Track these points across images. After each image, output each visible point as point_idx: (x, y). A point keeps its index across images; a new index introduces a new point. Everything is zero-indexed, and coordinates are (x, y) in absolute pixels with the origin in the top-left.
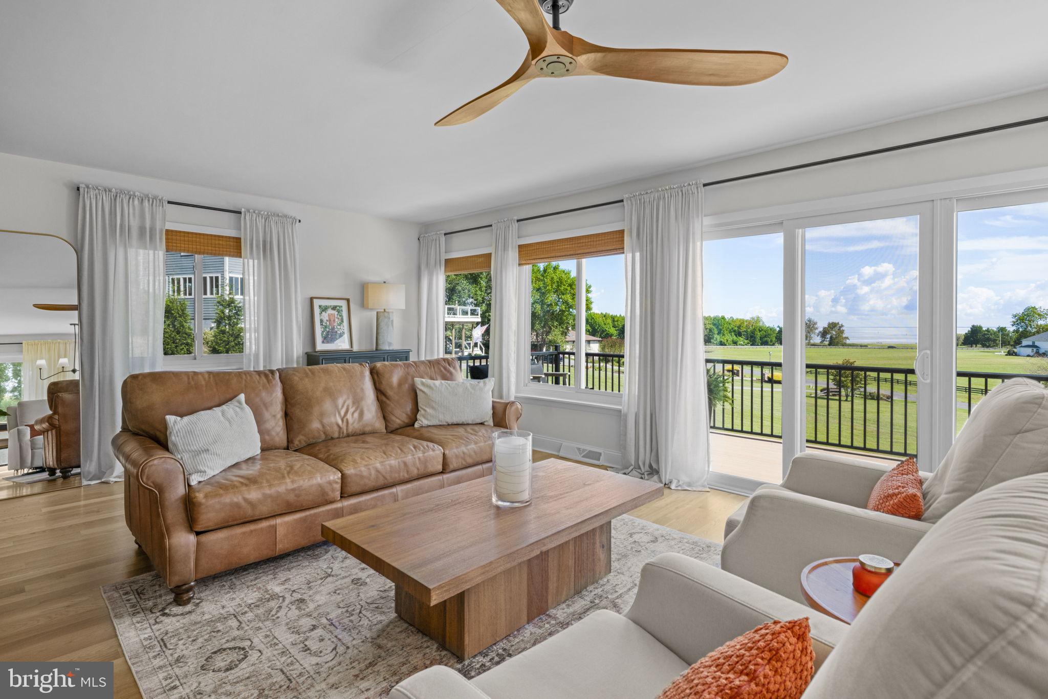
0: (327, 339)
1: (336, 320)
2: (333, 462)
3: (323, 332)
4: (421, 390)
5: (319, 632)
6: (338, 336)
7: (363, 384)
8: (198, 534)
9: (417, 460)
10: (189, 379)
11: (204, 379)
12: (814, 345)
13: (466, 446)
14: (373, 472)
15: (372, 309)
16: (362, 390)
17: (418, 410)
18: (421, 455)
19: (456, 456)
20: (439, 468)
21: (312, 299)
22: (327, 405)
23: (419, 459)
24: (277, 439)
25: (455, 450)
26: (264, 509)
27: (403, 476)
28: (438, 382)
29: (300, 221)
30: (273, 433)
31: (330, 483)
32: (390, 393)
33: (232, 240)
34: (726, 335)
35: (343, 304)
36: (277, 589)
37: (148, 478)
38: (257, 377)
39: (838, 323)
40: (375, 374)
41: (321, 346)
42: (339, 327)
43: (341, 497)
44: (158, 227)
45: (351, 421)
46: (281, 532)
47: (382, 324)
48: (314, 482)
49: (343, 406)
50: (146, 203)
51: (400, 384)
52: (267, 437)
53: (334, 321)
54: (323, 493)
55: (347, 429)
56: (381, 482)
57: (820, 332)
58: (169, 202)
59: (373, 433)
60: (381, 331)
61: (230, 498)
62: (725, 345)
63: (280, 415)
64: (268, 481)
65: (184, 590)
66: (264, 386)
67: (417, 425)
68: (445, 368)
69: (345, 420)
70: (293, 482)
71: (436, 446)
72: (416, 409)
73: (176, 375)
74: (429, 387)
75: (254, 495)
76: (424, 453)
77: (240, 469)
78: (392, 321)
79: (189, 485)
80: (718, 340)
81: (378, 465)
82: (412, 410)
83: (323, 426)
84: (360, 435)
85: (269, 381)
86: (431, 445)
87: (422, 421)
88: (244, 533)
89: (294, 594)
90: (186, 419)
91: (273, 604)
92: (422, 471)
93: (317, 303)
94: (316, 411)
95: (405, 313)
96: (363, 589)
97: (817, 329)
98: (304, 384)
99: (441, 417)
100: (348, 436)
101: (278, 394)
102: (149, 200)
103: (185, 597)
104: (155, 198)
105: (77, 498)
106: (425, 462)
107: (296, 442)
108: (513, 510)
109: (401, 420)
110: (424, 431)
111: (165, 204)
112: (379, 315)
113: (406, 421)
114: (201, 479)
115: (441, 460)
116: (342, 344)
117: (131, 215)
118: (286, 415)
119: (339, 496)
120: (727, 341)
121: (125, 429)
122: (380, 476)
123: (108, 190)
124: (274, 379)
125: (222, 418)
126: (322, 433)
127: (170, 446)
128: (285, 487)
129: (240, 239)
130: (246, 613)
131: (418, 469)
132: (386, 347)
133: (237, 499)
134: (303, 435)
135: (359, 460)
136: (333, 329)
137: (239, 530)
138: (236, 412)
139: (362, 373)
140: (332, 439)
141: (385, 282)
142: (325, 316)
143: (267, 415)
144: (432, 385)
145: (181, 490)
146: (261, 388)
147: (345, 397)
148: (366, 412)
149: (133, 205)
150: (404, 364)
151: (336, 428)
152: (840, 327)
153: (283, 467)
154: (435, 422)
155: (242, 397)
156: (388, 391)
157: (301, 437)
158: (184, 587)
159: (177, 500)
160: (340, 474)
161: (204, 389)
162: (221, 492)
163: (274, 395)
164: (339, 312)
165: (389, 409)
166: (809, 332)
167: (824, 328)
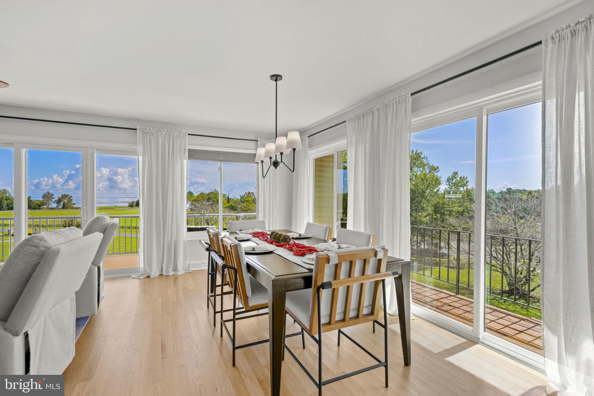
12: (52, 209)
39: (69, 195)
57: (56, 200)
97: (54, 198)
152: (70, 197)
166: (48, 201)
167: (59, 198)
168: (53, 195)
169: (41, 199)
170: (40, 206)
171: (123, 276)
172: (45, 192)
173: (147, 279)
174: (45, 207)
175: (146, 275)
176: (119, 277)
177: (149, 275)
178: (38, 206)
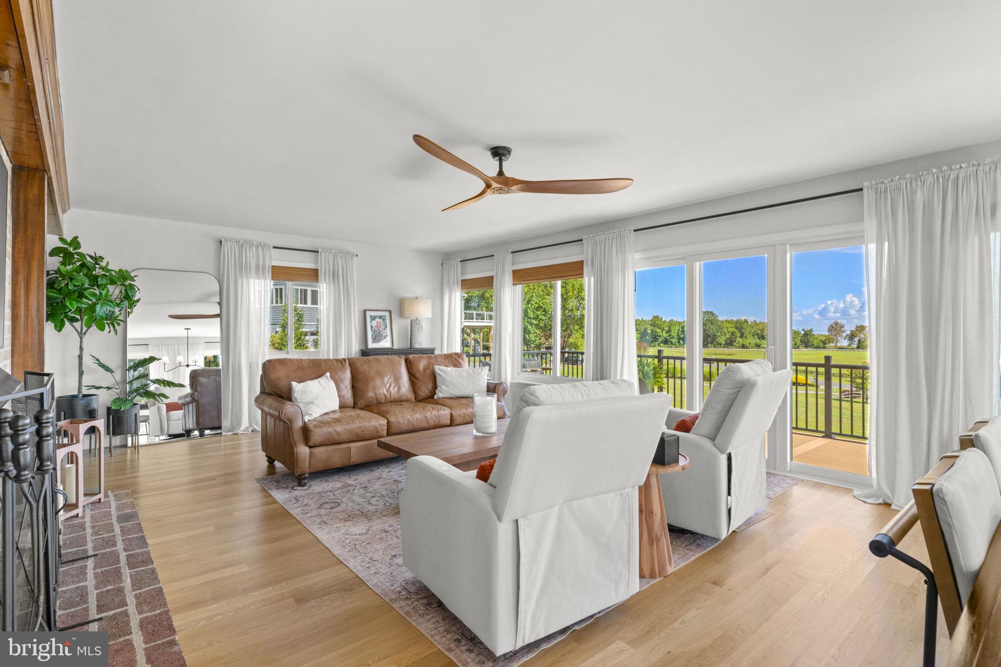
0: (376, 339)
1: (382, 326)
2: (383, 414)
3: (373, 335)
4: (438, 374)
5: (376, 498)
6: (383, 338)
7: (400, 368)
8: (310, 447)
9: (433, 416)
10: (298, 363)
11: (307, 363)
12: (841, 348)
13: (466, 409)
14: (406, 421)
15: (407, 318)
16: (400, 373)
17: (436, 387)
18: (436, 413)
19: (459, 415)
20: (448, 422)
21: (365, 311)
22: (378, 382)
23: (435, 415)
24: (348, 401)
25: (459, 412)
26: (344, 437)
27: (425, 425)
28: (450, 369)
29: (357, 256)
30: (346, 398)
31: (381, 425)
32: (418, 375)
33: (312, 271)
34: (749, 338)
35: (387, 314)
36: (352, 483)
37: (284, 415)
38: (336, 363)
39: (864, 327)
40: (408, 363)
41: (371, 345)
42: (384, 331)
43: (387, 435)
44: (267, 264)
45: (392, 392)
46: (353, 451)
47: (415, 329)
48: (372, 424)
49: (387, 383)
50: (260, 249)
51: (425, 370)
52: (342, 400)
53: (380, 326)
54: (377, 431)
55: (390, 397)
56: (411, 427)
57: (847, 335)
58: (274, 247)
59: (407, 401)
60: (414, 334)
61: (326, 429)
62: (748, 348)
63: (349, 387)
64: (346, 421)
65: (303, 478)
66: (340, 368)
67: (435, 397)
68: (456, 360)
69: (389, 391)
70: (360, 422)
71: (446, 408)
72: (435, 387)
73: (291, 360)
74: (444, 371)
75: (339, 428)
76: (438, 412)
77: (329, 415)
78: (422, 326)
79: (304, 422)
80: (741, 343)
81: (409, 417)
82: (433, 387)
83: (376, 395)
84: (399, 401)
85: (343, 366)
86: (443, 407)
87: (439, 394)
88: (334, 450)
89: (362, 485)
90: (301, 384)
91: (350, 488)
92: (437, 422)
93: (368, 314)
94: (371, 385)
95: (432, 321)
96: (400, 484)
97: (844, 332)
98: (363, 368)
99: (452, 392)
100: (391, 402)
101: (348, 374)
102: (262, 247)
103: (303, 482)
104: (265, 245)
105: (220, 442)
106: (438, 417)
107: (359, 404)
108: (483, 437)
109: (425, 394)
110: (440, 401)
111: (272, 248)
112: (412, 322)
113: (429, 394)
114: (310, 419)
115: (449, 417)
116: (386, 344)
117: (251, 257)
118: (353, 387)
119: (386, 434)
120: (750, 344)
121: (263, 392)
122: (410, 424)
123: (238, 241)
124: (345, 364)
125: (319, 385)
126: (375, 399)
127: (293, 399)
128: (355, 426)
129: (318, 270)
130: (336, 490)
131: (434, 422)
132: (417, 346)
133: (331, 430)
134: (364, 400)
135: (398, 414)
136: (380, 332)
137: (331, 448)
138: (326, 382)
139: (400, 361)
140: (381, 403)
141: (416, 298)
142: (374, 323)
143: (342, 386)
144: (446, 370)
145: (300, 424)
146: (338, 369)
147: (389, 377)
148: (402, 387)
149: (252, 250)
150: (428, 356)
151: (383, 396)
153: (354, 415)
154: (448, 395)
155: (328, 374)
156: (417, 374)
157: (362, 401)
158: (303, 476)
159: (299, 428)
160: (387, 421)
161: (307, 369)
162: (322, 425)
163: (346, 374)
164: (384, 320)
165: (418, 386)
166: (836, 336)
167: (852, 331)
168: (843, 326)
169: (827, 333)
170: (824, 343)
171: (837, 487)
172: (832, 322)
173: (882, 508)
174: (831, 344)
175: (881, 498)
176: (830, 485)
177: (889, 502)
178: (822, 344)
